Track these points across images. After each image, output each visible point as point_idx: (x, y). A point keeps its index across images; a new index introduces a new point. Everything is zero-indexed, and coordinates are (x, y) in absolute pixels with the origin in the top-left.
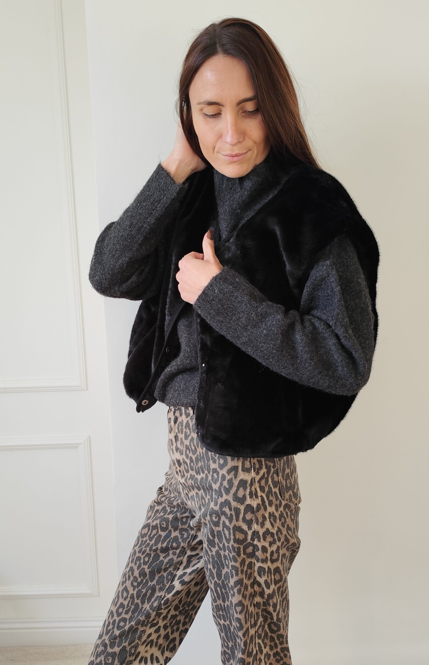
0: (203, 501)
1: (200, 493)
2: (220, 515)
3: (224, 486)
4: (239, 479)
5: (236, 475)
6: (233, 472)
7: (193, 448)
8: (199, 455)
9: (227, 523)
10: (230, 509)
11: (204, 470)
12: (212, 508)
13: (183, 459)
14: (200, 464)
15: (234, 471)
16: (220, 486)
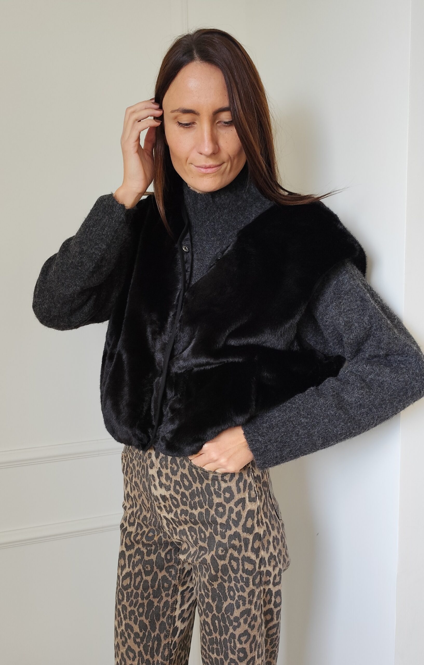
2: (228, 548)
3: (232, 518)
5: (244, 507)
9: (236, 554)
10: (240, 541)
11: (204, 504)
15: (241, 503)
16: (227, 519)
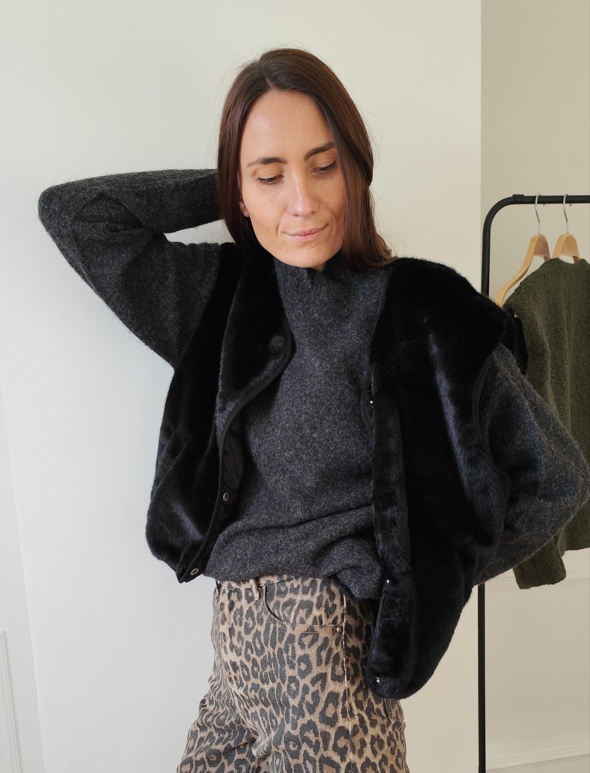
0: (273, 721)
1: (267, 710)
2: (301, 742)
3: (307, 701)
4: (327, 691)
5: (323, 687)
6: (319, 682)
7: (258, 646)
8: (268, 656)
9: (311, 753)
10: (316, 734)
11: (276, 677)
12: (288, 732)
13: (241, 662)
14: (268, 670)
15: (321, 681)
16: (300, 701)
